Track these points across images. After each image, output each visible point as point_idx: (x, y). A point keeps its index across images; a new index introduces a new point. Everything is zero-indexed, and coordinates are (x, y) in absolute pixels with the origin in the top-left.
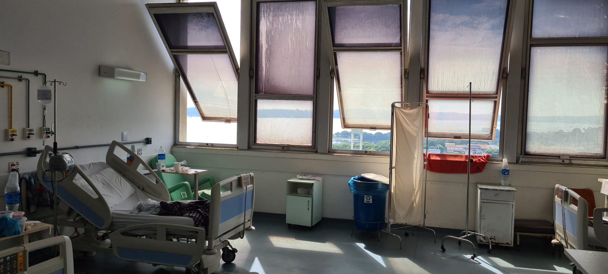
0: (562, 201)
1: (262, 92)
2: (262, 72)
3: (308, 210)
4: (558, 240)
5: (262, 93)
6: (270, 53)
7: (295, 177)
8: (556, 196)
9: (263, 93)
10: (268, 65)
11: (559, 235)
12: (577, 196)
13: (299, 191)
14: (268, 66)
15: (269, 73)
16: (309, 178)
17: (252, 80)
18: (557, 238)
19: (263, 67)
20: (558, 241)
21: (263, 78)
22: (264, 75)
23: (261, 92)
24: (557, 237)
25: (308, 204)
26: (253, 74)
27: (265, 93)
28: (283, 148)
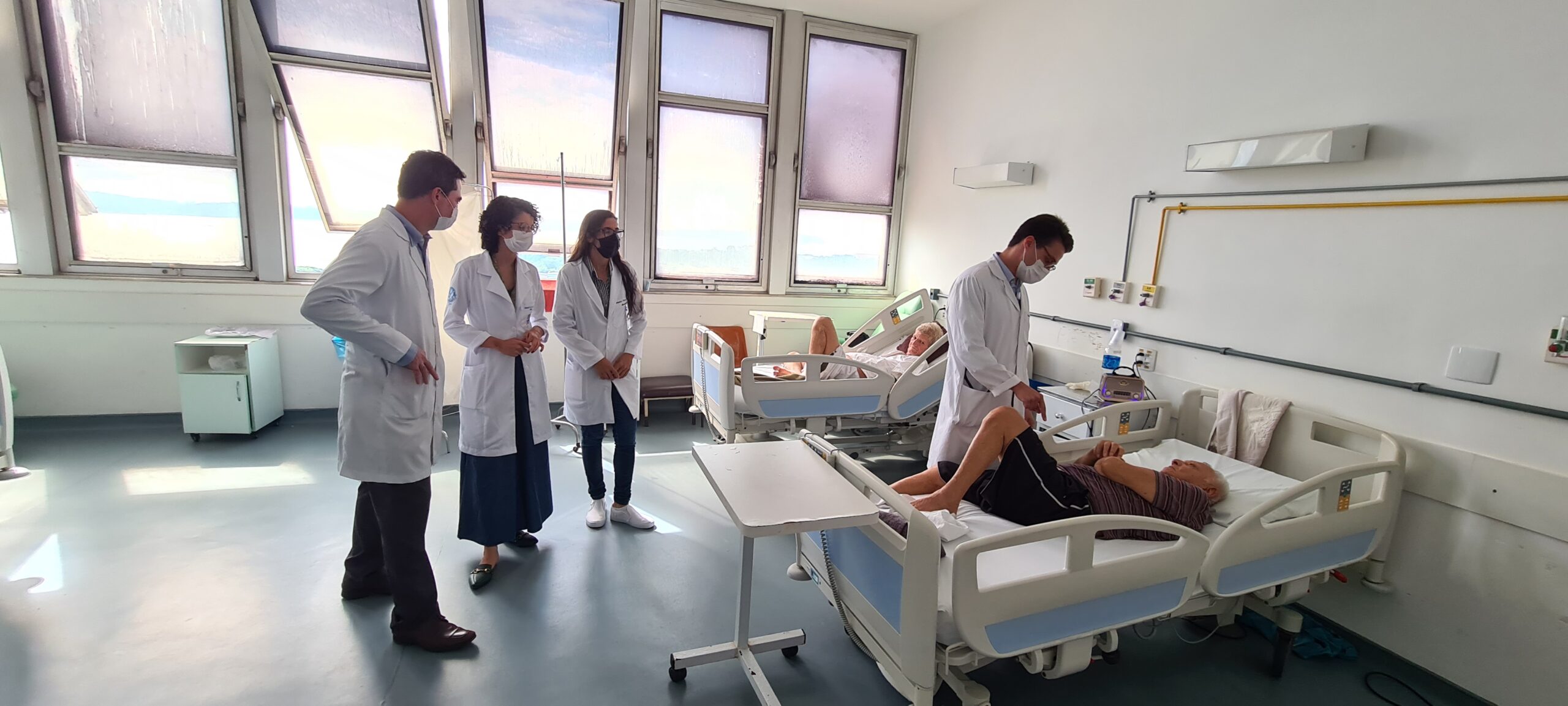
0: (701, 349)
1: (81, 139)
2: (72, 89)
3: (239, 400)
4: (697, 407)
5: (80, 142)
6: (92, 45)
7: (201, 334)
8: (694, 342)
9: (85, 142)
10: (89, 74)
11: (698, 399)
12: (720, 342)
13: (213, 362)
14: (91, 76)
15: (97, 94)
16: (239, 333)
17: (41, 107)
18: (697, 404)
19: (75, 77)
20: (697, 409)
21: (79, 104)
22: (82, 98)
23: (76, 139)
24: (696, 402)
25: (237, 389)
26: (43, 92)
27: (90, 141)
28: (165, 272)
